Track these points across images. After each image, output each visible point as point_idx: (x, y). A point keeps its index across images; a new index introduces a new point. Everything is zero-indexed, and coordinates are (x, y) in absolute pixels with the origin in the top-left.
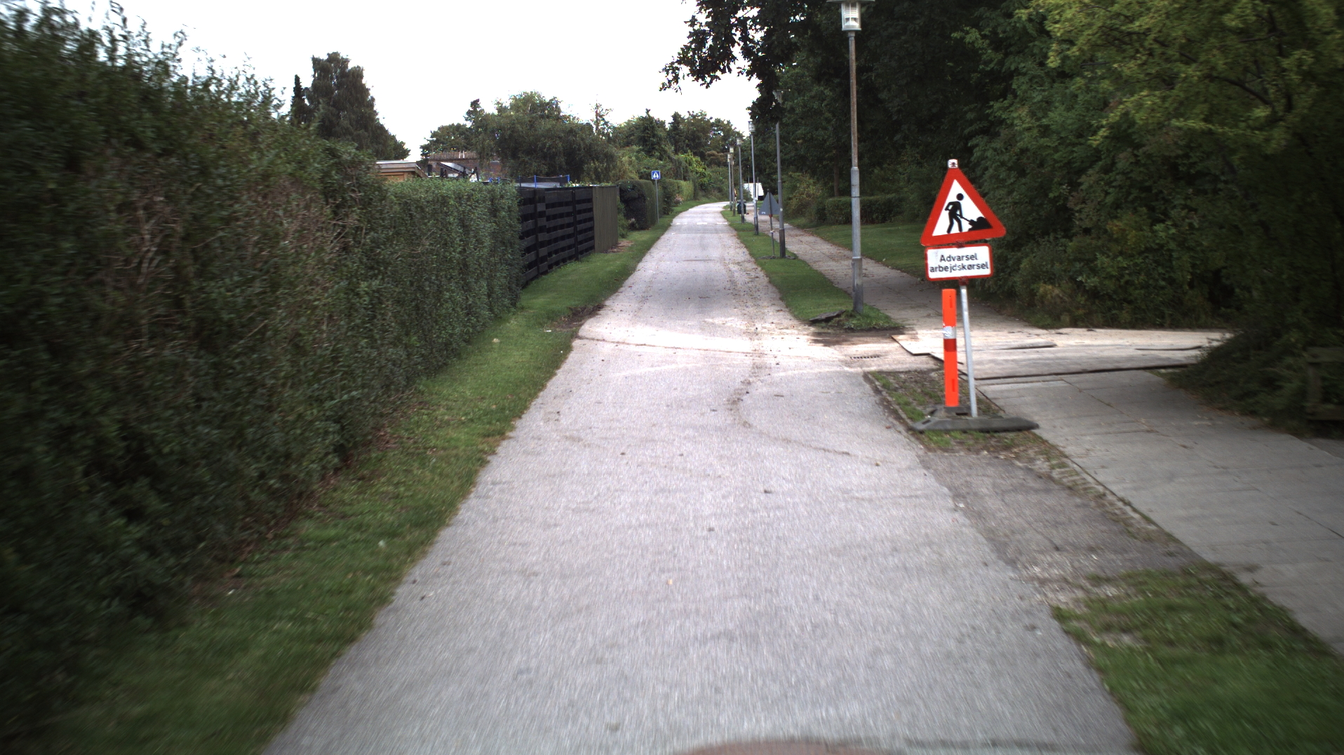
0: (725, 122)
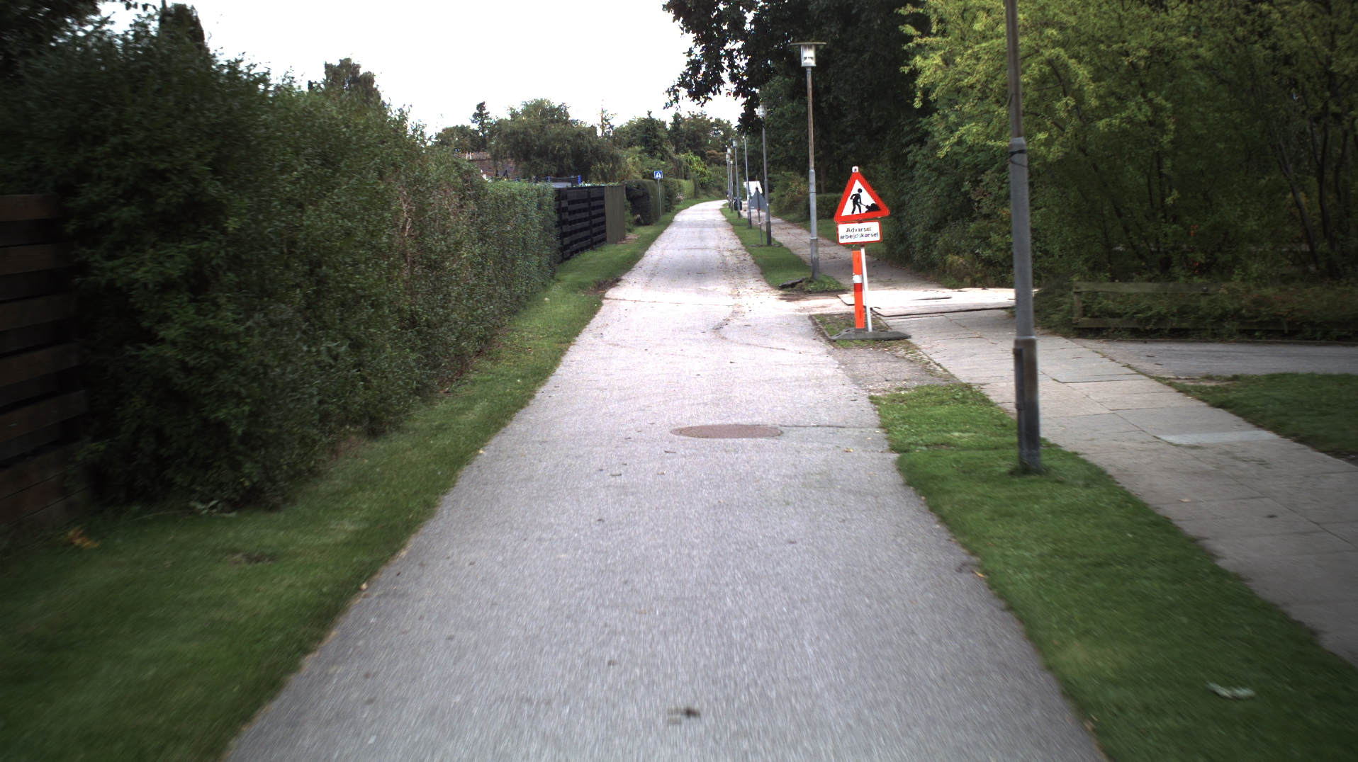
0: (725, 122)
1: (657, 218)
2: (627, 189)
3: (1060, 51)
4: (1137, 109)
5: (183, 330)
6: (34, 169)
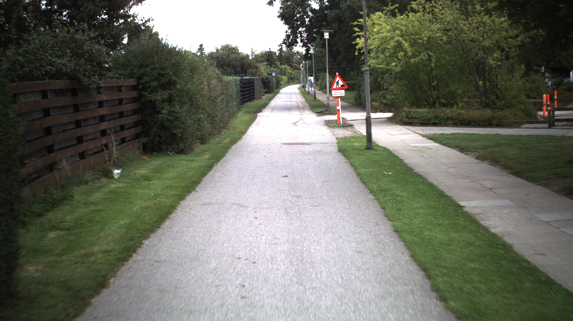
1: (273, 91)
2: (262, 79)
3: (400, 38)
4: (424, 56)
5: (167, 111)
6: (131, 73)
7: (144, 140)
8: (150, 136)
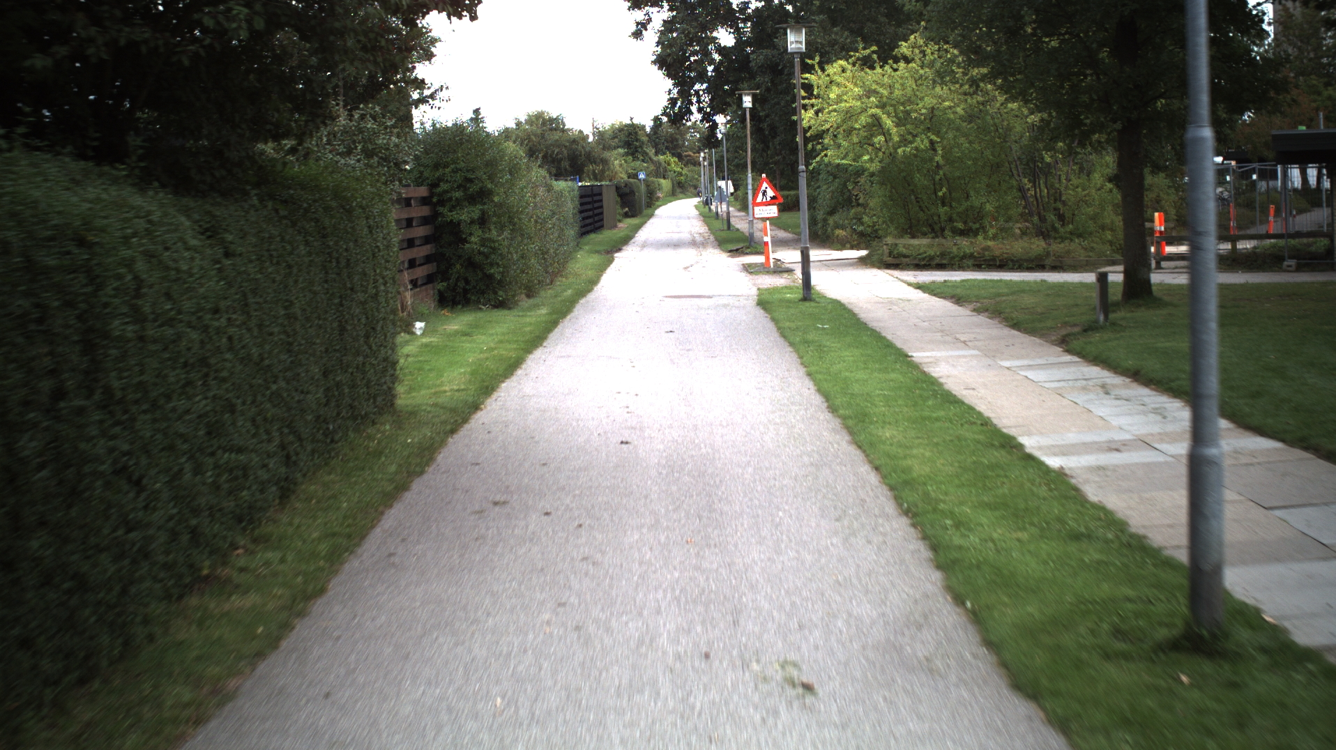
1: (641, 212)
2: (617, 187)
3: (878, 111)
4: (922, 143)
5: (478, 238)
6: (420, 177)
7: (441, 286)
8: (449, 279)
